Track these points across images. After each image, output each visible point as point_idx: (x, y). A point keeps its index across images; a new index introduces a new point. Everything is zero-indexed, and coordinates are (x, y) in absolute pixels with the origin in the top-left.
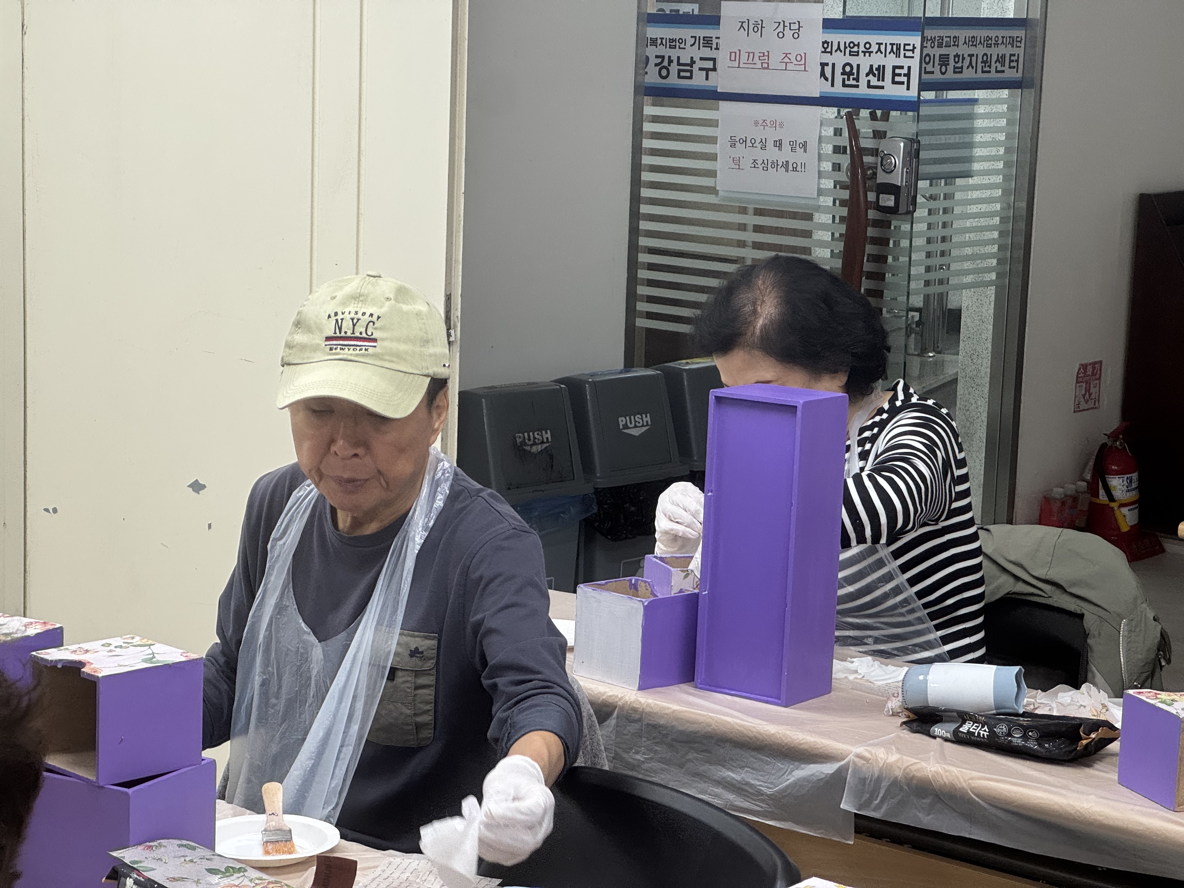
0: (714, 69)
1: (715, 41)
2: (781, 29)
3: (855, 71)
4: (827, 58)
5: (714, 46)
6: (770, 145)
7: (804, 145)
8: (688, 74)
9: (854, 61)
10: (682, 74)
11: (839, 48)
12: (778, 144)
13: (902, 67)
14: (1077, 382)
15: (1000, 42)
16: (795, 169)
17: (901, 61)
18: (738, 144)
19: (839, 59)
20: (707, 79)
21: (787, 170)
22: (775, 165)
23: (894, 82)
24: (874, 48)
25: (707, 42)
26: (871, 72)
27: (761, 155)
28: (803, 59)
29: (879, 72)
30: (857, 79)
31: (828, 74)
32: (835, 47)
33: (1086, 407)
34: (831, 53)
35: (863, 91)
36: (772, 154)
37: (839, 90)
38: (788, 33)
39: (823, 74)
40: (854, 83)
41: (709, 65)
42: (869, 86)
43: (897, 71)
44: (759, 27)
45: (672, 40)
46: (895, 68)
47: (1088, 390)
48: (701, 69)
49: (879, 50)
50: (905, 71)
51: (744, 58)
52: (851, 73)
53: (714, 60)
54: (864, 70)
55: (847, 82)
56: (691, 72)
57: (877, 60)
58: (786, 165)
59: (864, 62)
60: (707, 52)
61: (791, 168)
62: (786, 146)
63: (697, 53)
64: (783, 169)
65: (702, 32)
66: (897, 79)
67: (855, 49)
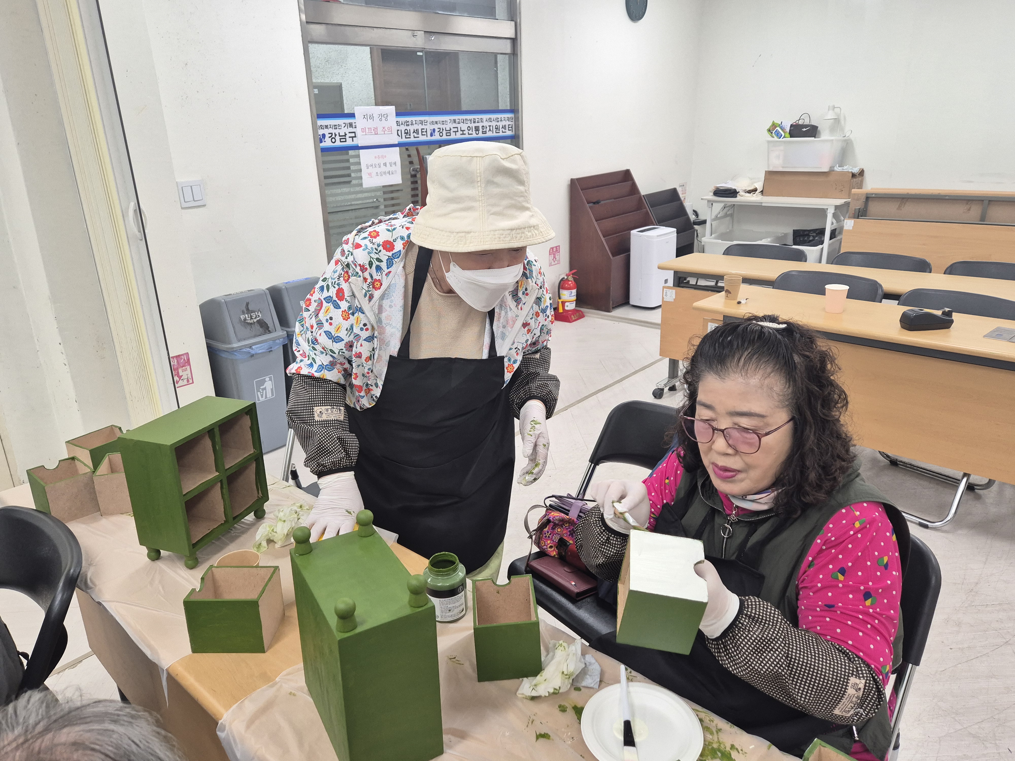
0: (355, 137)
1: (354, 124)
2: (380, 117)
3: (409, 132)
4: (399, 128)
5: (354, 127)
6: (382, 165)
7: (395, 163)
8: (344, 140)
9: (408, 128)
10: (342, 140)
11: (402, 124)
12: (385, 164)
13: (424, 129)
14: (550, 255)
15: (503, 119)
16: (392, 173)
17: (424, 127)
18: (369, 167)
19: (403, 128)
20: (353, 141)
21: (389, 174)
22: (385, 173)
23: (422, 135)
24: (414, 123)
25: (351, 125)
26: (414, 132)
27: (378, 170)
28: (390, 129)
29: (416, 131)
30: (410, 135)
31: (400, 134)
32: (401, 123)
33: (554, 264)
34: (399, 125)
35: (412, 139)
36: (383, 169)
37: (404, 140)
38: (383, 119)
39: (398, 134)
40: (409, 136)
41: (353, 135)
42: (415, 137)
43: (423, 130)
44: (371, 117)
45: (335, 126)
46: (422, 129)
47: (554, 257)
48: (350, 137)
49: (416, 123)
50: (425, 130)
51: (367, 130)
52: (407, 133)
53: (354, 132)
54: (412, 131)
55: (407, 137)
56: (345, 139)
57: (415, 127)
58: (389, 173)
59: (411, 128)
60: (351, 130)
61: (391, 173)
62: (388, 165)
63: (347, 130)
64: (388, 174)
65: (348, 121)
66: (423, 133)
67: (408, 123)
